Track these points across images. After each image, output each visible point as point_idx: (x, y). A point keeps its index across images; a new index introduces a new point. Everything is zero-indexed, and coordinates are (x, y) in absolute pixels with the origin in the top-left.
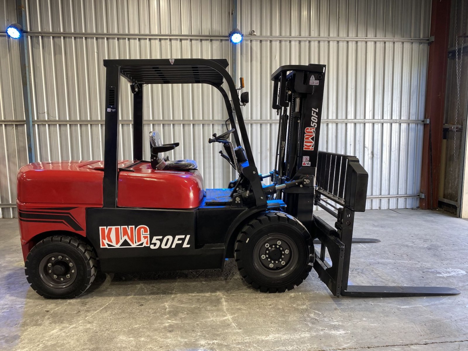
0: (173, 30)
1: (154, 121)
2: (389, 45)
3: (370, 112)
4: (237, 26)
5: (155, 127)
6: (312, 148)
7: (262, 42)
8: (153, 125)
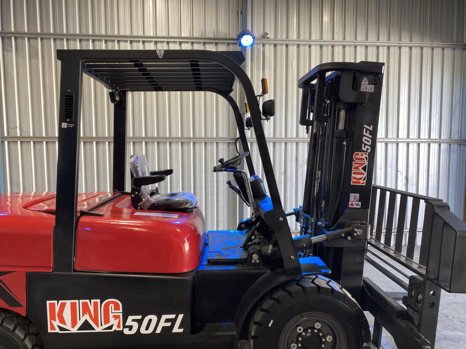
0: (171, 31)
1: (147, 138)
2: (427, 52)
3: (404, 130)
4: (248, 27)
5: (148, 146)
6: (363, 183)
7: (277, 47)
8: (146, 143)
